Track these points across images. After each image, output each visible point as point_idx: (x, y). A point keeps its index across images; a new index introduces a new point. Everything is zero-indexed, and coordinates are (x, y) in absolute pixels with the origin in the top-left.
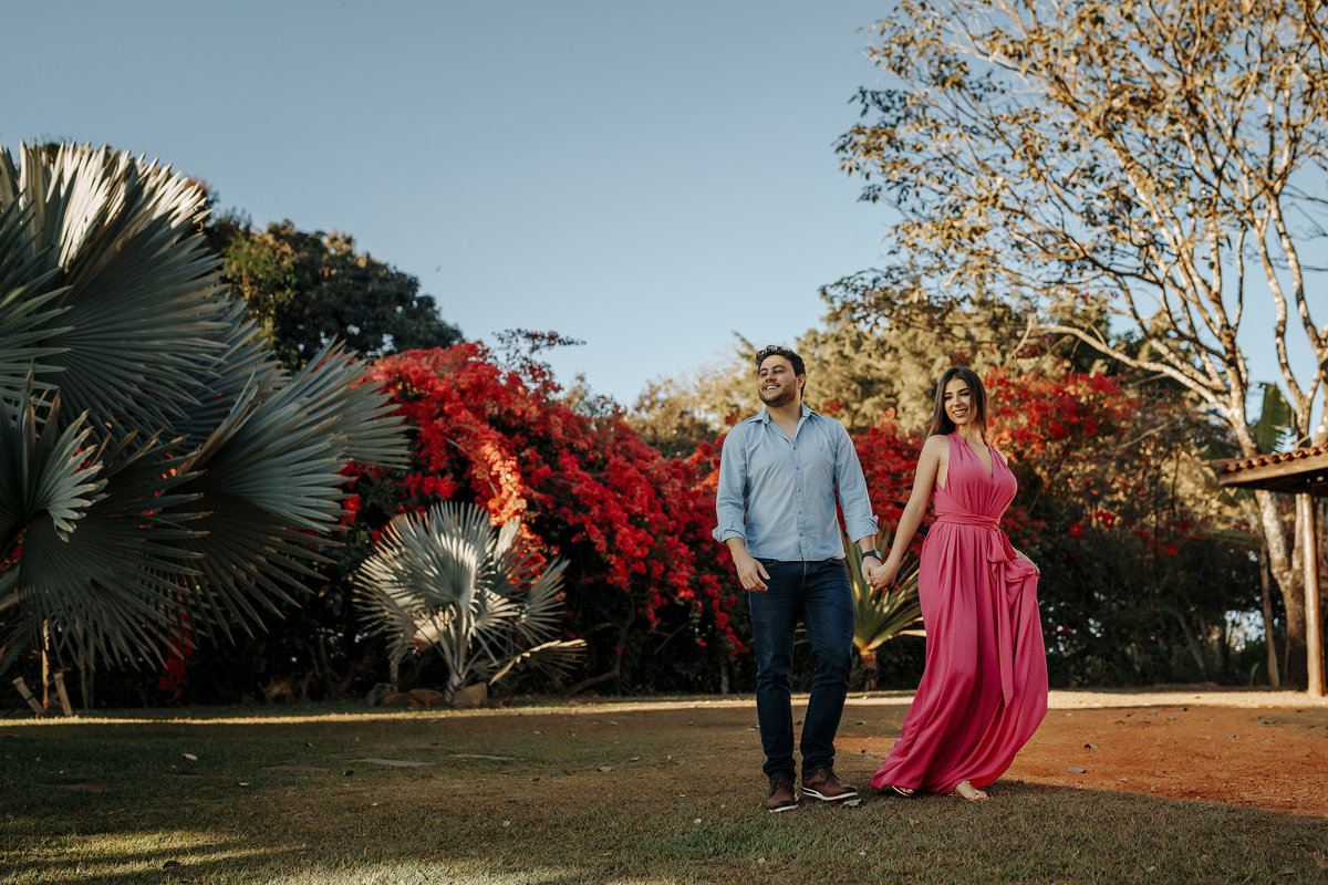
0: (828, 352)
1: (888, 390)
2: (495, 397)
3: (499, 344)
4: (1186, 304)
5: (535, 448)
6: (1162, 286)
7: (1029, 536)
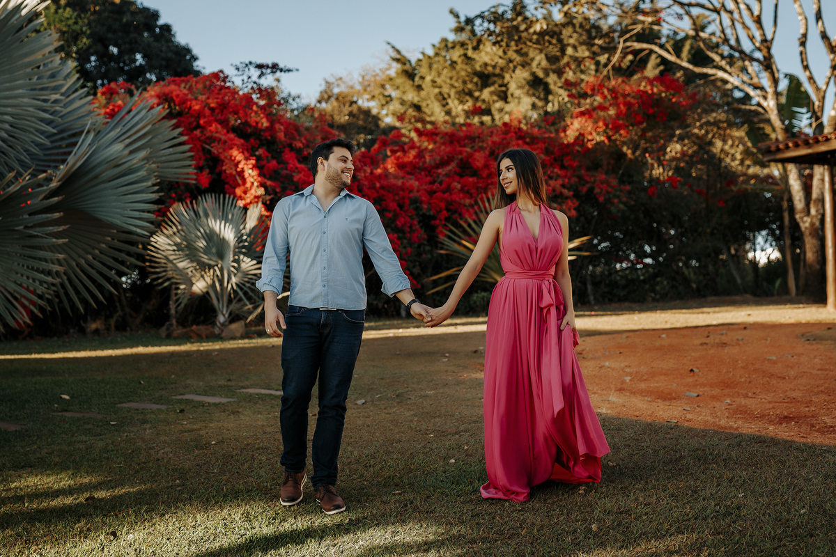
0: (456, 54)
1: (500, 82)
2: (236, 113)
3: (236, 72)
4: (733, 24)
5: (265, 148)
6: (718, 13)
7: (618, 197)
